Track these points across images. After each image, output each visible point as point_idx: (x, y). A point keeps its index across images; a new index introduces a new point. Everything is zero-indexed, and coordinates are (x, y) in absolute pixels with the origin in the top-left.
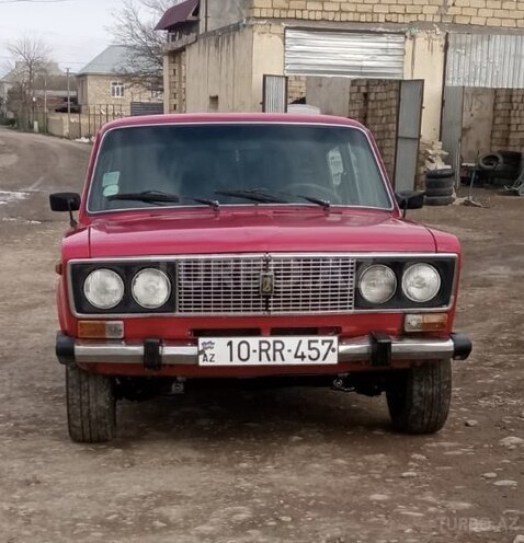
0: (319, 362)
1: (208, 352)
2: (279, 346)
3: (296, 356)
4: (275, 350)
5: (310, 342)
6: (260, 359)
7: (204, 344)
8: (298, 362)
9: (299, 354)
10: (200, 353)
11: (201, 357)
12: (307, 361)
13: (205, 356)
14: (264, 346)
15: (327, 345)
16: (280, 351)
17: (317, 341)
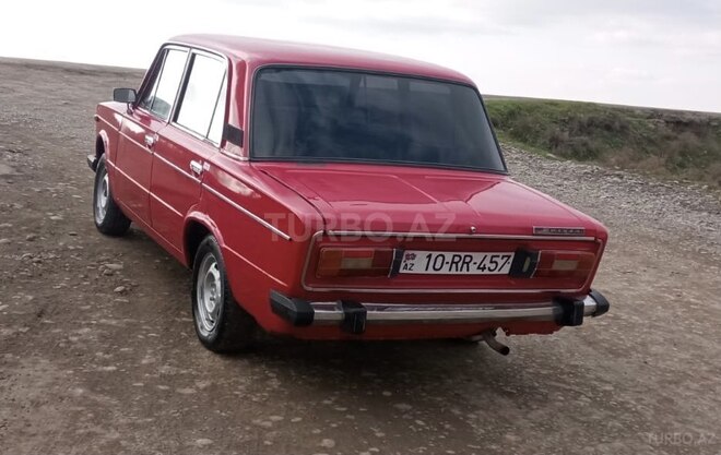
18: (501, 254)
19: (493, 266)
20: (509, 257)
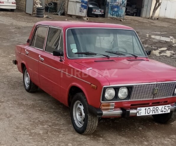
0: (166, 112)
1: (140, 112)
2: (157, 109)
3: (161, 111)
4: (156, 110)
5: (165, 107)
6: (153, 113)
7: (139, 109)
8: (161, 113)
9: (162, 111)
10: (137, 112)
11: (138, 114)
12: (163, 113)
13: (139, 113)
14: (154, 109)
15: (168, 107)
16: (158, 110)
17: (166, 107)
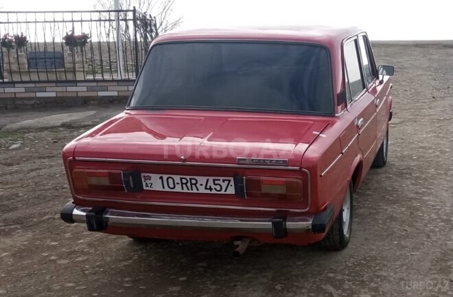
18: (222, 178)
19: (218, 188)
20: (229, 181)
